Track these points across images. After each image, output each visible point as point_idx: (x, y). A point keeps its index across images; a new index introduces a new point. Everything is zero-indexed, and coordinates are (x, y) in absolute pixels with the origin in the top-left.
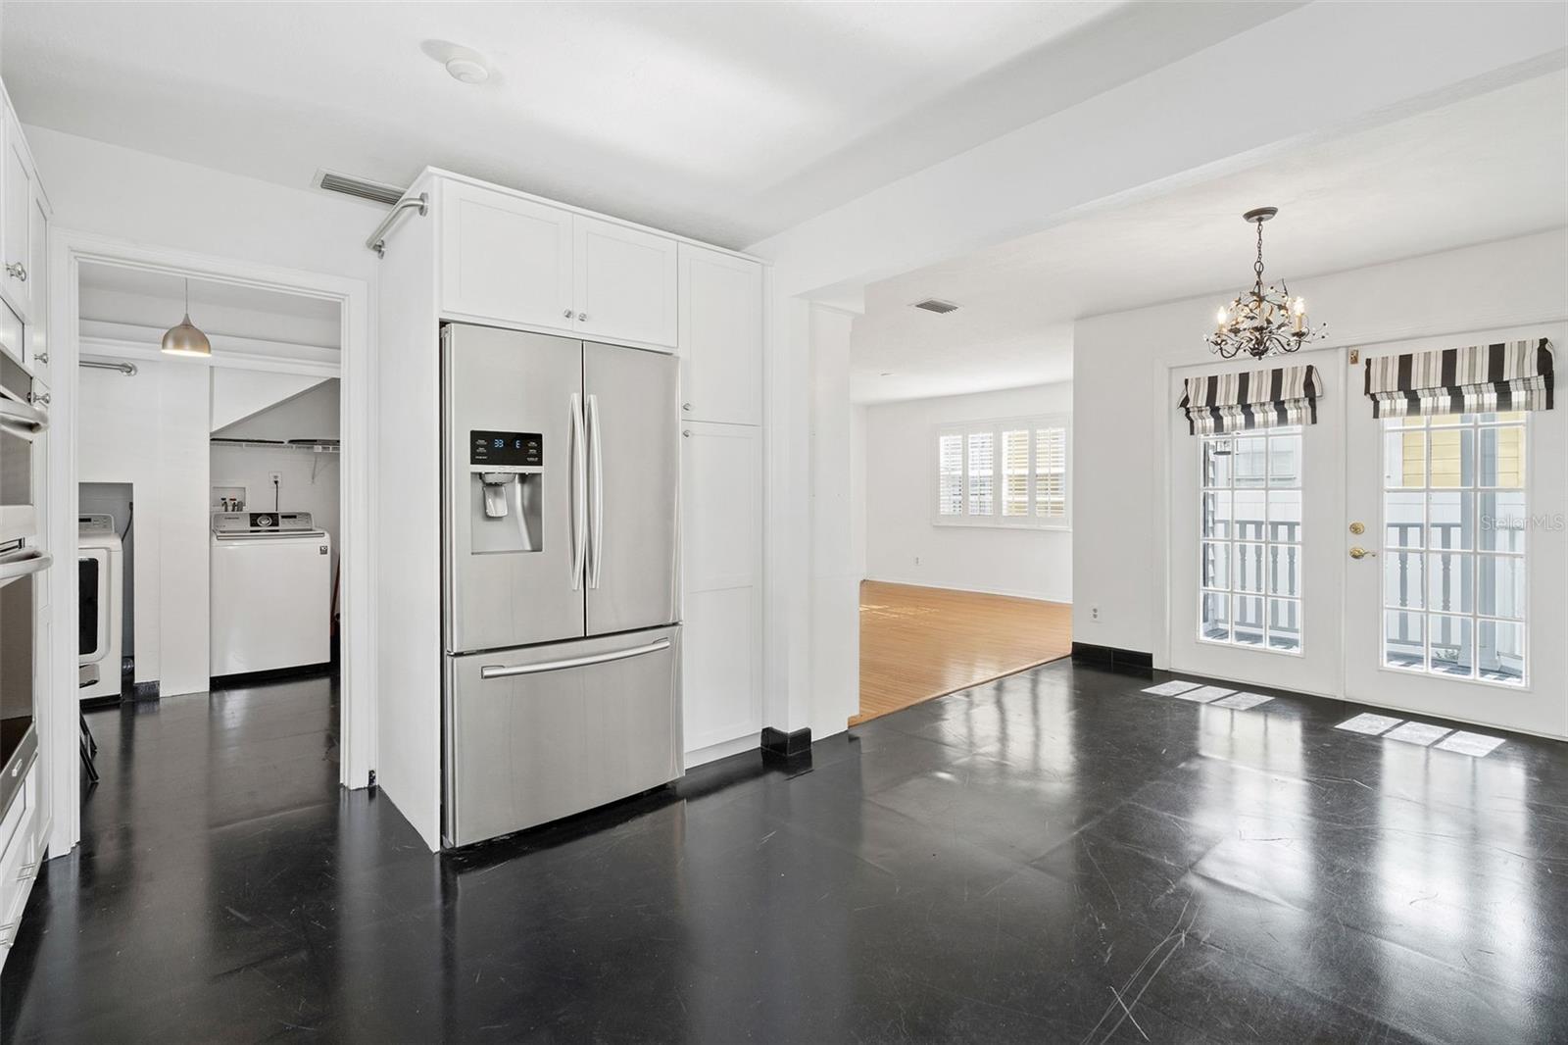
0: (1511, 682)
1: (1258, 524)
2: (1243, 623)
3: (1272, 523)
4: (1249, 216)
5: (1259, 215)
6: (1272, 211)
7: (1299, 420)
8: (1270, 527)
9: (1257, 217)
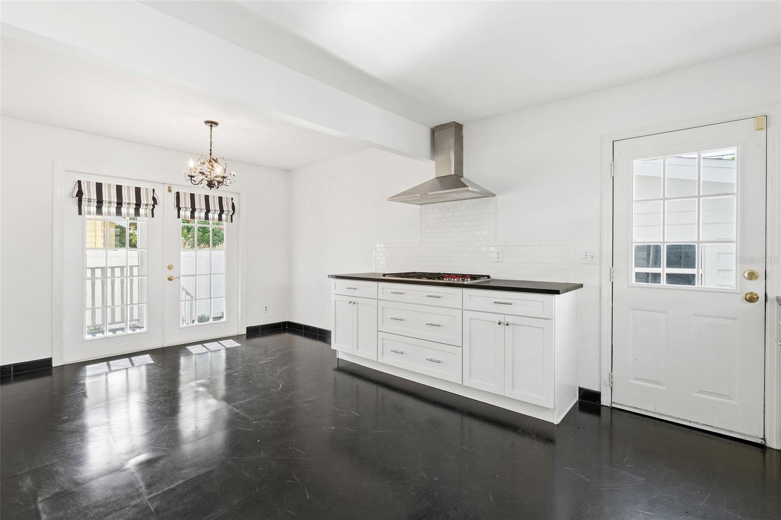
0: (222, 320)
1: (122, 268)
2: (113, 322)
3: (130, 267)
4: (207, 122)
5: (212, 124)
6: (216, 124)
7: (146, 215)
8: (129, 268)
9: (210, 124)
